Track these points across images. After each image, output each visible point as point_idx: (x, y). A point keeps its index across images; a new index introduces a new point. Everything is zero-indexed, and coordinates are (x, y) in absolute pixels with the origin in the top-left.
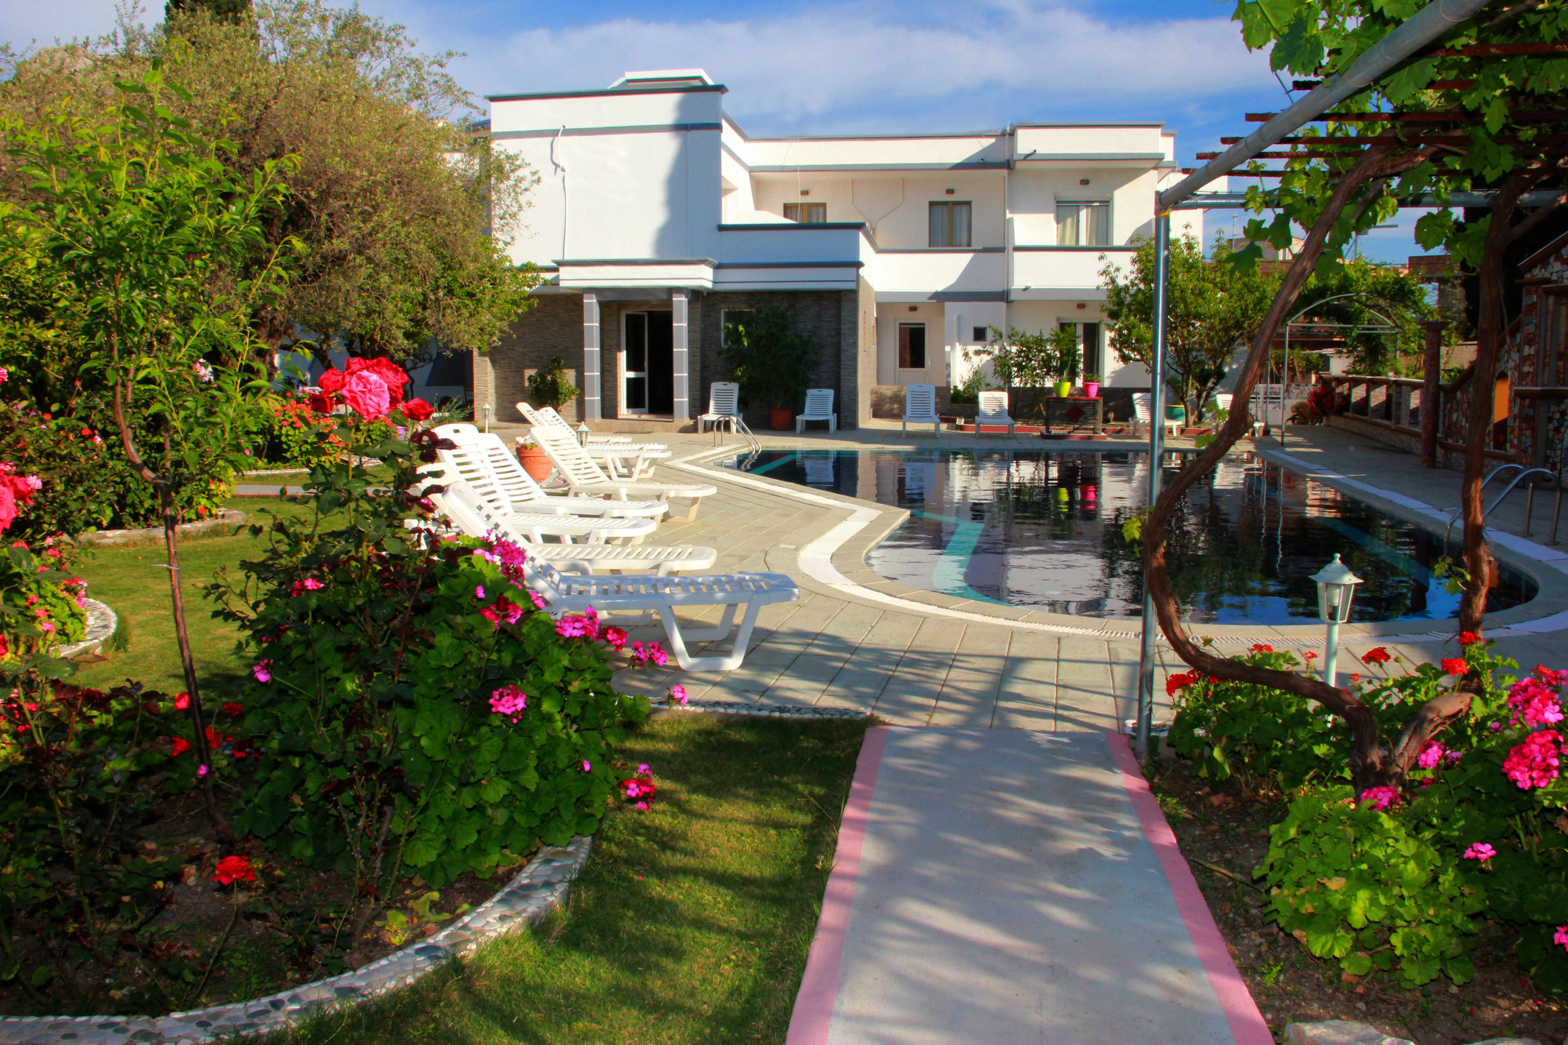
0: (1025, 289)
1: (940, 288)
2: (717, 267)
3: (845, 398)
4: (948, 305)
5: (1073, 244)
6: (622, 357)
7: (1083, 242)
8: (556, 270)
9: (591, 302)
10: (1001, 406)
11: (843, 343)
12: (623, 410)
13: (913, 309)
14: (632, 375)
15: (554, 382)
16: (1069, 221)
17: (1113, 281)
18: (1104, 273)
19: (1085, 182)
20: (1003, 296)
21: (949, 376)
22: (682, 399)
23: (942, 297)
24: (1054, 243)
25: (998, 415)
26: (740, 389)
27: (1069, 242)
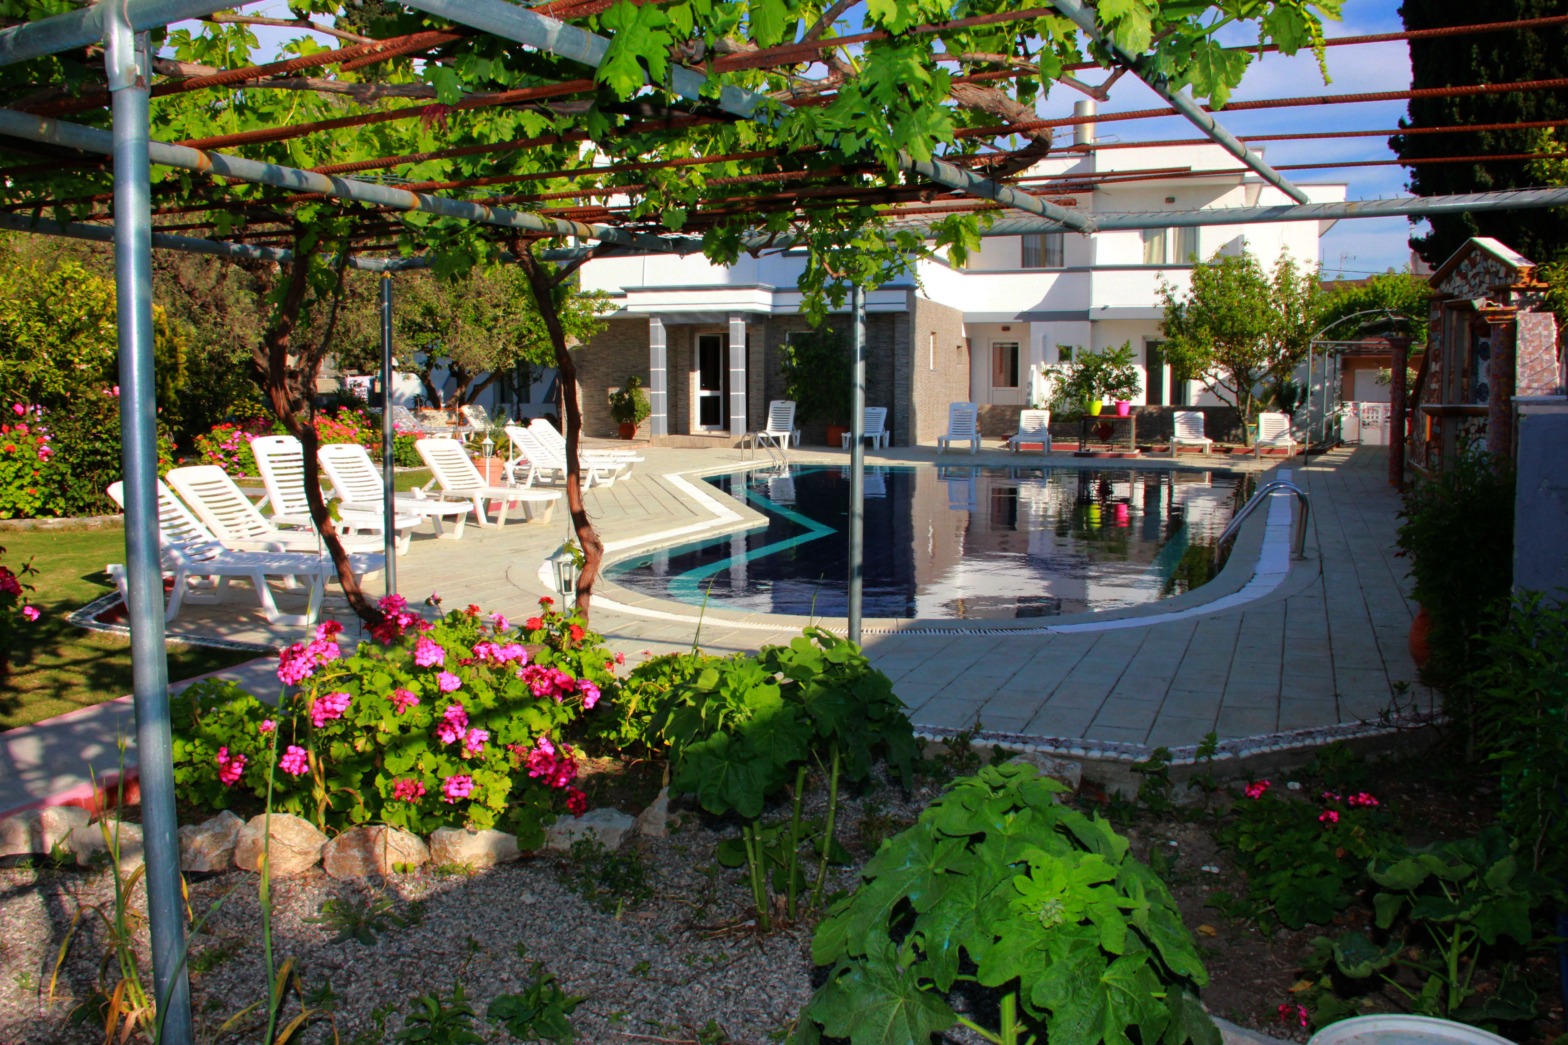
0: (1104, 309)
1: (1026, 309)
2: (776, 291)
3: (898, 416)
4: (1034, 325)
5: (1160, 263)
6: (696, 377)
7: (1170, 261)
8: (623, 296)
9: (657, 326)
10: (1041, 424)
11: (897, 363)
12: (696, 426)
13: (1006, 328)
14: (707, 393)
15: (631, 401)
16: (1156, 239)
17: (1169, 299)
18: (1164, 291)
19: (1170, 200)
20: (1083, 316)
21: (1030, 394)
22: (738, 416)
23: (1028, 317)
24: (1140, 262)
25: (1037, 433)
26: (797, 407)
27: (1156, 261)
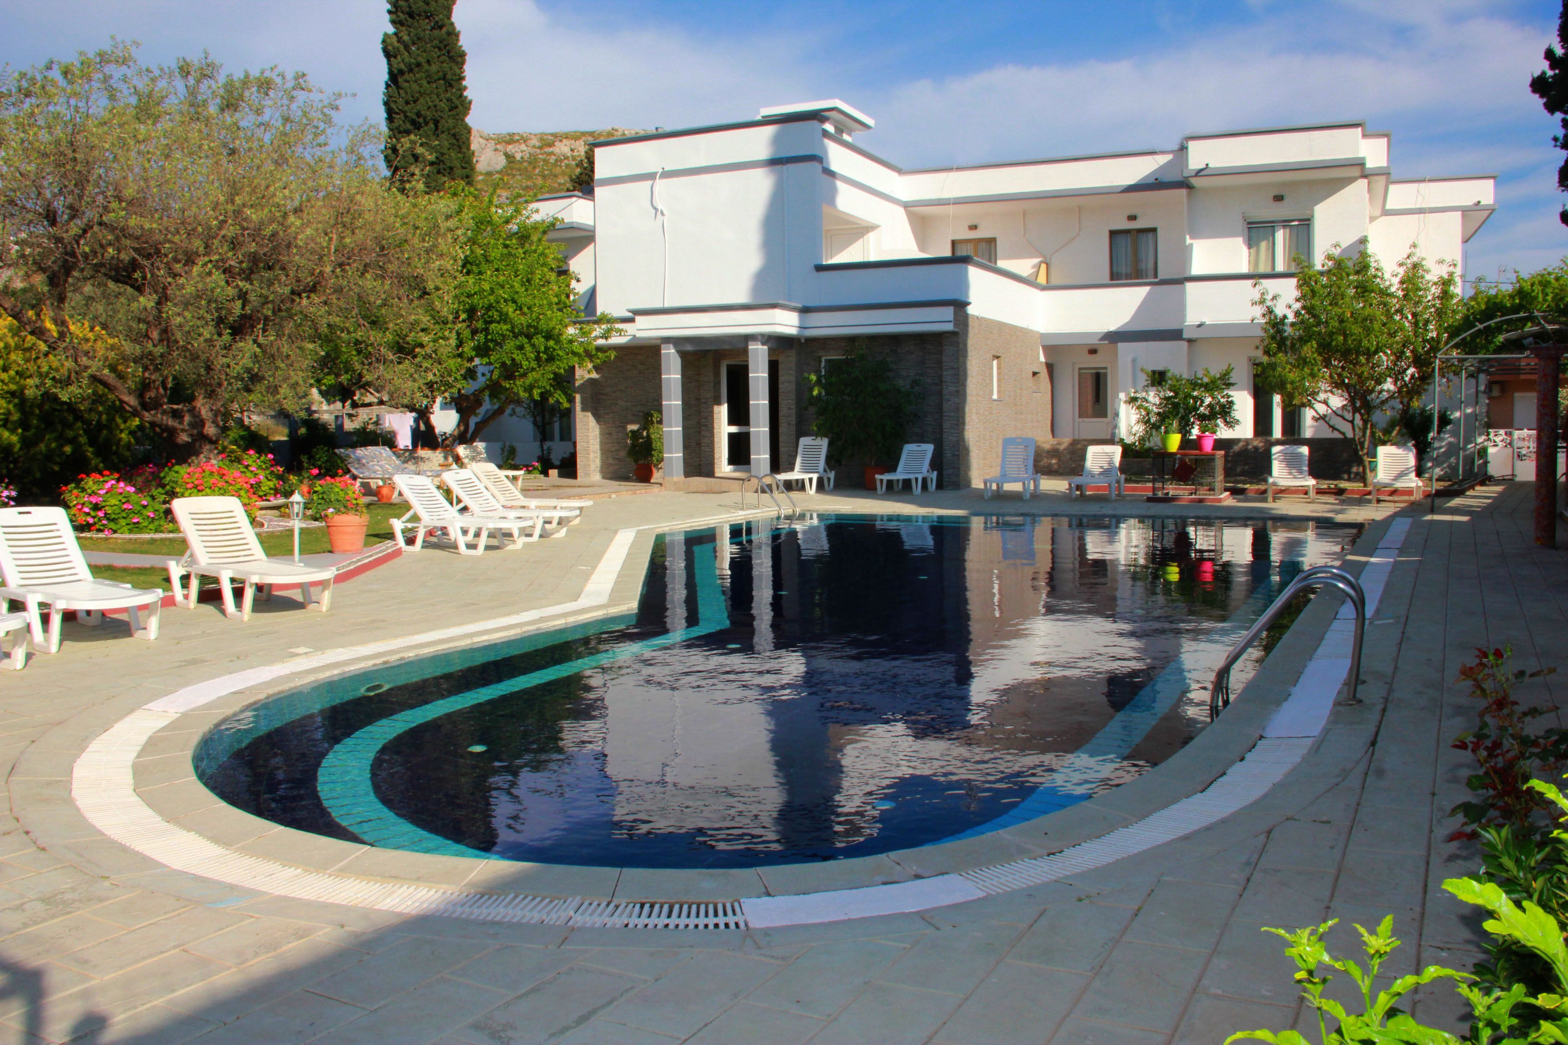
0: (1199, 326)
1: (1112, 328)
2: (804, 311)
3: (948, 455)
4: (1122, 346)
5: (1268, 270)
6: (722, 412)
7: (1280, 267)
8: (631, 320)
9: (670, 353)
10: (1111, 463)
11: (945, 392)
12: (724, 467)
13: (1093, 351)
14: (734, 429)
15: (649, 440)
16: (1263, 245)
17: (1270, 311)
18: (1262, 302)
19: (1279, 198)
20: (1175, 335)
22: (761, 455)
23: (1114, 337)
24: (1244, 269)
25: (1106, 472)
26: (830, 444)
27: (1263, 269)
